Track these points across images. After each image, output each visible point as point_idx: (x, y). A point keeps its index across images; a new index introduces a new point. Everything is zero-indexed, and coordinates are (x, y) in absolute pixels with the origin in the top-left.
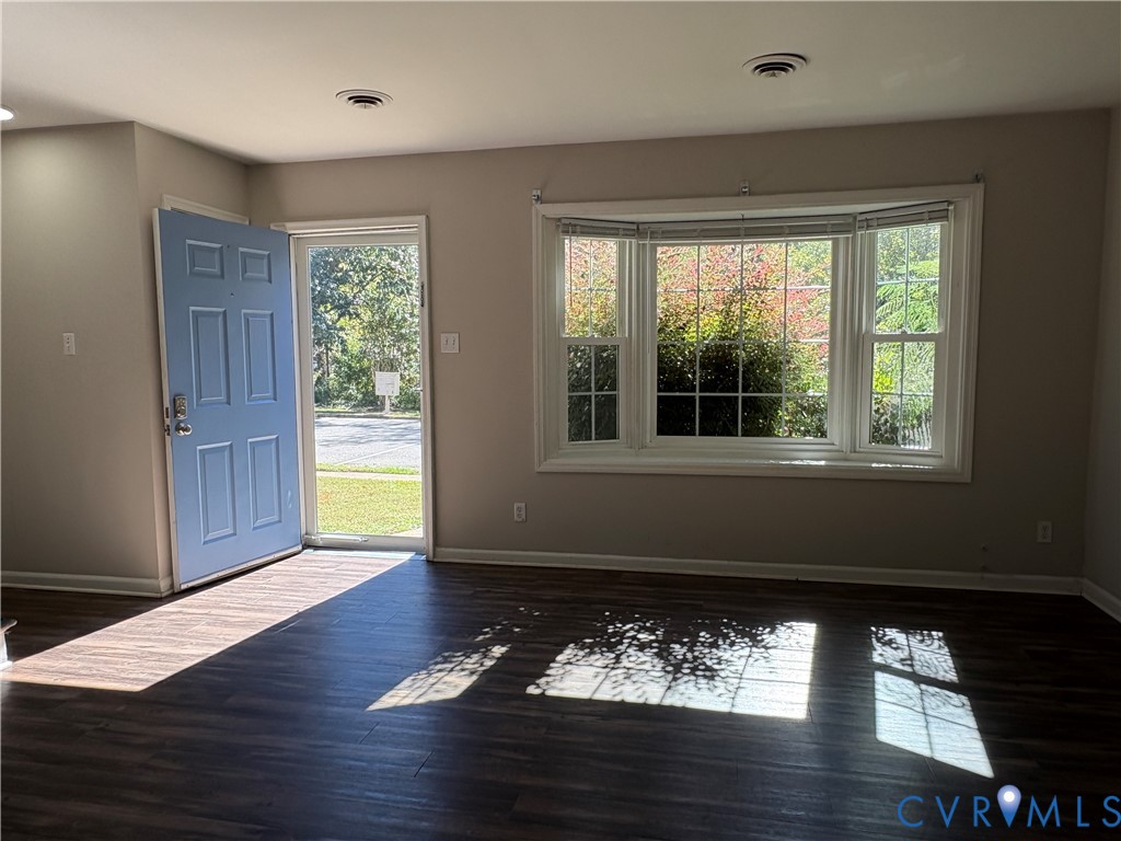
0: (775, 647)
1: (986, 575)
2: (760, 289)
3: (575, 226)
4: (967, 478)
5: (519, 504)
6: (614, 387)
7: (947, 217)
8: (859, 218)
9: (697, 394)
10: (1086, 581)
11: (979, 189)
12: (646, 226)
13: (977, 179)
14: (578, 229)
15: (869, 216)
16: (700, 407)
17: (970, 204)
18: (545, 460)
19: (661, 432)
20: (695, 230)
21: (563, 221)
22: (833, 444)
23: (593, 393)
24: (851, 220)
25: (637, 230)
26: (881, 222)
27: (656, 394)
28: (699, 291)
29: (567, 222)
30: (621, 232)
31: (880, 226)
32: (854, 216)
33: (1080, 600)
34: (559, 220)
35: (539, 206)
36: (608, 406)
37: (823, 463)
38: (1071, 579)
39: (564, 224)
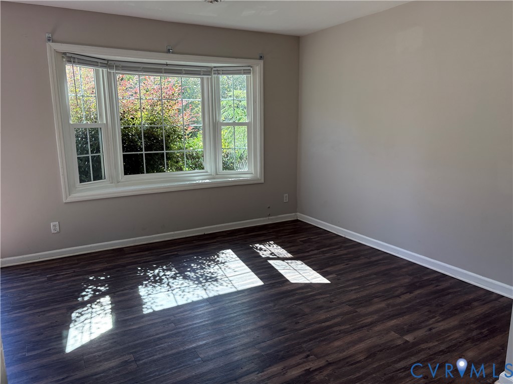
0: (226, 262)
1: (270, 218)
2: (169, 99)
3: (74, 58)
4: (262, 181)
5: (55, 223)
6: (98, 151)
7: (250, 73)
8: (214, 69)
9: (144, 152)
10: (298, 213)
11: (261, 62)
12: (113, 62)
13: (261, 58)
14: (76, 61)
15: (218, 69)
16: (146, 160)
17: (258, 67)
18: (70, 195)
19: (126, 174)
20: (139, 67)
21: (68, 55)
22: (207, 172)
23: (90, 155)
24: (210, 69)
25: (107, 64)
26: (224, 72)
27: (122, 153)
28: (141, 99)
29: (70, 55)
30: (99, 64)
31: (223, 74)
32: (211, 68)
33: (297, 221)
34: (65, 53)
35: (51, 44)
36: (97, 161)
37: (208, 181)
38: (294, 214)
39: (69, 57)
